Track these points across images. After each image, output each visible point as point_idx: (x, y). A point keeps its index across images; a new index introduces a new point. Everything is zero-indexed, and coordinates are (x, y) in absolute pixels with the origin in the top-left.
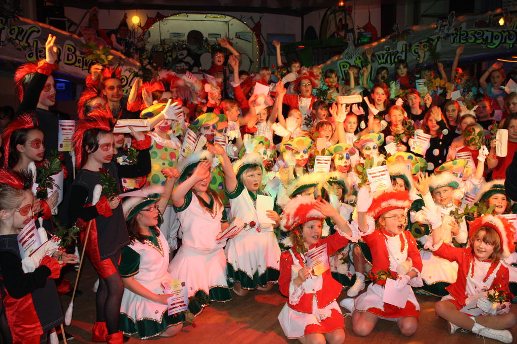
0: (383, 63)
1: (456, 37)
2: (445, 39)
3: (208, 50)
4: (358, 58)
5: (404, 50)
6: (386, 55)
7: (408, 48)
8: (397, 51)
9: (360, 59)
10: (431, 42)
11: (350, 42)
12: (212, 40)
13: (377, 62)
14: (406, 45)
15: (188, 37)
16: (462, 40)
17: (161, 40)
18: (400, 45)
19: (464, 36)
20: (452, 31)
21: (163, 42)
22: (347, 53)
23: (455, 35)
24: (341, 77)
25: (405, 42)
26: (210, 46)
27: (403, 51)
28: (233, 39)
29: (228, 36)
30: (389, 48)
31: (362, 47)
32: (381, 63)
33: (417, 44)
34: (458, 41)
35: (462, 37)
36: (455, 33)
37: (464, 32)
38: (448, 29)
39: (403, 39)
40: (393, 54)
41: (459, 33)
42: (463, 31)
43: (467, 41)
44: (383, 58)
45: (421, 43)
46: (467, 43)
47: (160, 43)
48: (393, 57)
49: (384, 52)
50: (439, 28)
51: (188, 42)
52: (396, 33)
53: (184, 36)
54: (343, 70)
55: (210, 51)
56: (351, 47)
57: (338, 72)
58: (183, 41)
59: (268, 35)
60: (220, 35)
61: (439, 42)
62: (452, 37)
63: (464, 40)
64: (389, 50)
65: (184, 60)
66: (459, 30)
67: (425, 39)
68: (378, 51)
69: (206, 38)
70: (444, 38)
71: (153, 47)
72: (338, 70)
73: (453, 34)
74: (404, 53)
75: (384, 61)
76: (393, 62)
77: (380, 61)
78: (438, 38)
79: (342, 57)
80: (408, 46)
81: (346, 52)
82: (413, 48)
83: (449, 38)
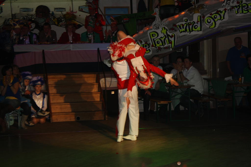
0: (184, 31)
1: (239, 8)
2: (231, 11)
3: (55, 22)
4: (163, 28)
5: (199, 20)
6: (185, 25)
7: (202, 19)
8: (194, 22)
9: (165, 29)
10: (219, 13)
11: (157, 16)
12: (58, 14)
13: (178, 31)
14: (200, 16)
15: (36, 11)
16: (244, 11)
17: (12, 15)
18: (196, 17)
19: (245, 8)
20: (235, 4)
21: (14, 16)
22: (155, 25)
23: (238, 7)
24: (151, 44)
25: (199, 14)
26: (56, 19)
27: (198, 22)
28: (76, 12)
29: (72, 10)
30: (187, 19)
31: (166, 19)
32: (182, 32)
33: (209, 15)
34: (241, 12)
35: (244, 8)
36: (238, 5)
37: (245, 5)
38: (233, 2)
39: (199, 12)
40: (191, 24)
41: (241, 5)
42: (243, 4)
43: (248, 12)
44: (183, 28)
45: (211, 14)
46: (249, 13)
47: (11, 17)
48: (191, 26)
49: (184, 23)
50: (226, 2)
51: (36, 16)
52: (193, 7)
53: (33, 10)
54: (152, 38)
55: (56, 23)
56: (158, 19)
57: (149, 40)
58: (32, 15)
59: (105, 8)
60: (65, 9)
61: (226, 14)
62: (236, 9)
63: (246, 11)
64: (187, 21)
65: (32, 32)
66: (240, 3)
67: (215, 11)
68: (178, 22)
69: (53, 12)
70: (230, 9)
71: (5, 21)
72: (149, 39)
73: (236, 6)
74: (199, 23)
75: (184, 30)
76: (191, 31)
77: (181, 30)
78: (225, 10)
79: (151, 28)
80: (202, 17)
81: (154, 23)
82: (206, 18)
83: (234, 9)
